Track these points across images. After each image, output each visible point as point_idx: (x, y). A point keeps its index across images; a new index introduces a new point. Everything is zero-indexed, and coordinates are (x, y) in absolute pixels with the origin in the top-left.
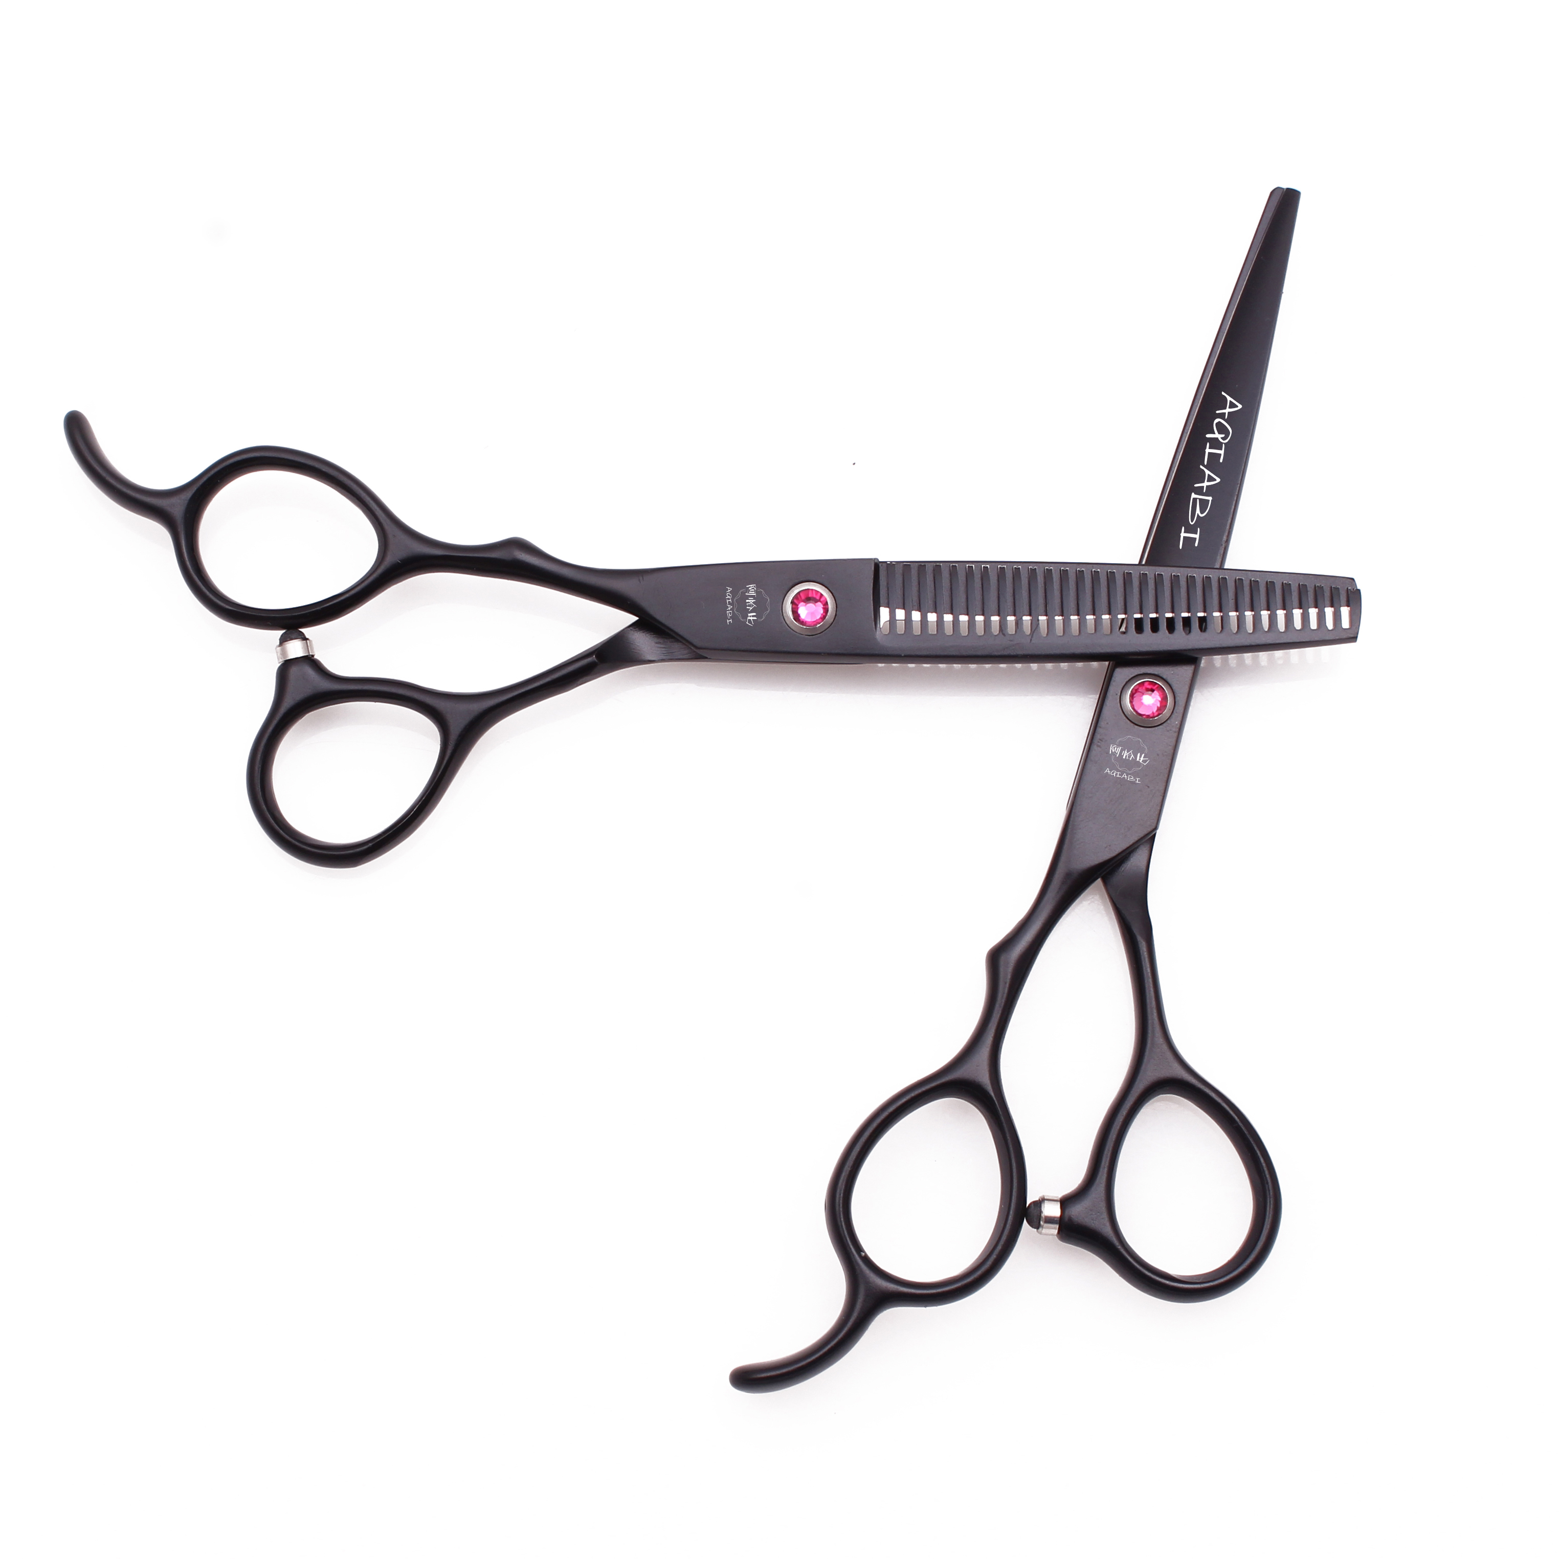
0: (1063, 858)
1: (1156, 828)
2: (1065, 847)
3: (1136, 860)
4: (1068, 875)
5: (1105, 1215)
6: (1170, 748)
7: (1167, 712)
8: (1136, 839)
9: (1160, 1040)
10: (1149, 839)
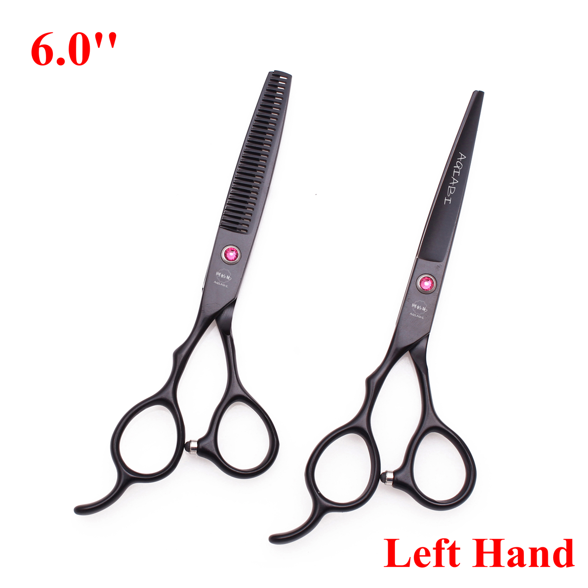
0: (394, 343)
1: (429, 332)
2: (395, 339)
3: (422, 344)
4: (396, 349)
5: (410, 478)
6: (435, 302)
7: (434, 289)
8: (422, 336)
9: (431, 412)
10: (427, 336)
